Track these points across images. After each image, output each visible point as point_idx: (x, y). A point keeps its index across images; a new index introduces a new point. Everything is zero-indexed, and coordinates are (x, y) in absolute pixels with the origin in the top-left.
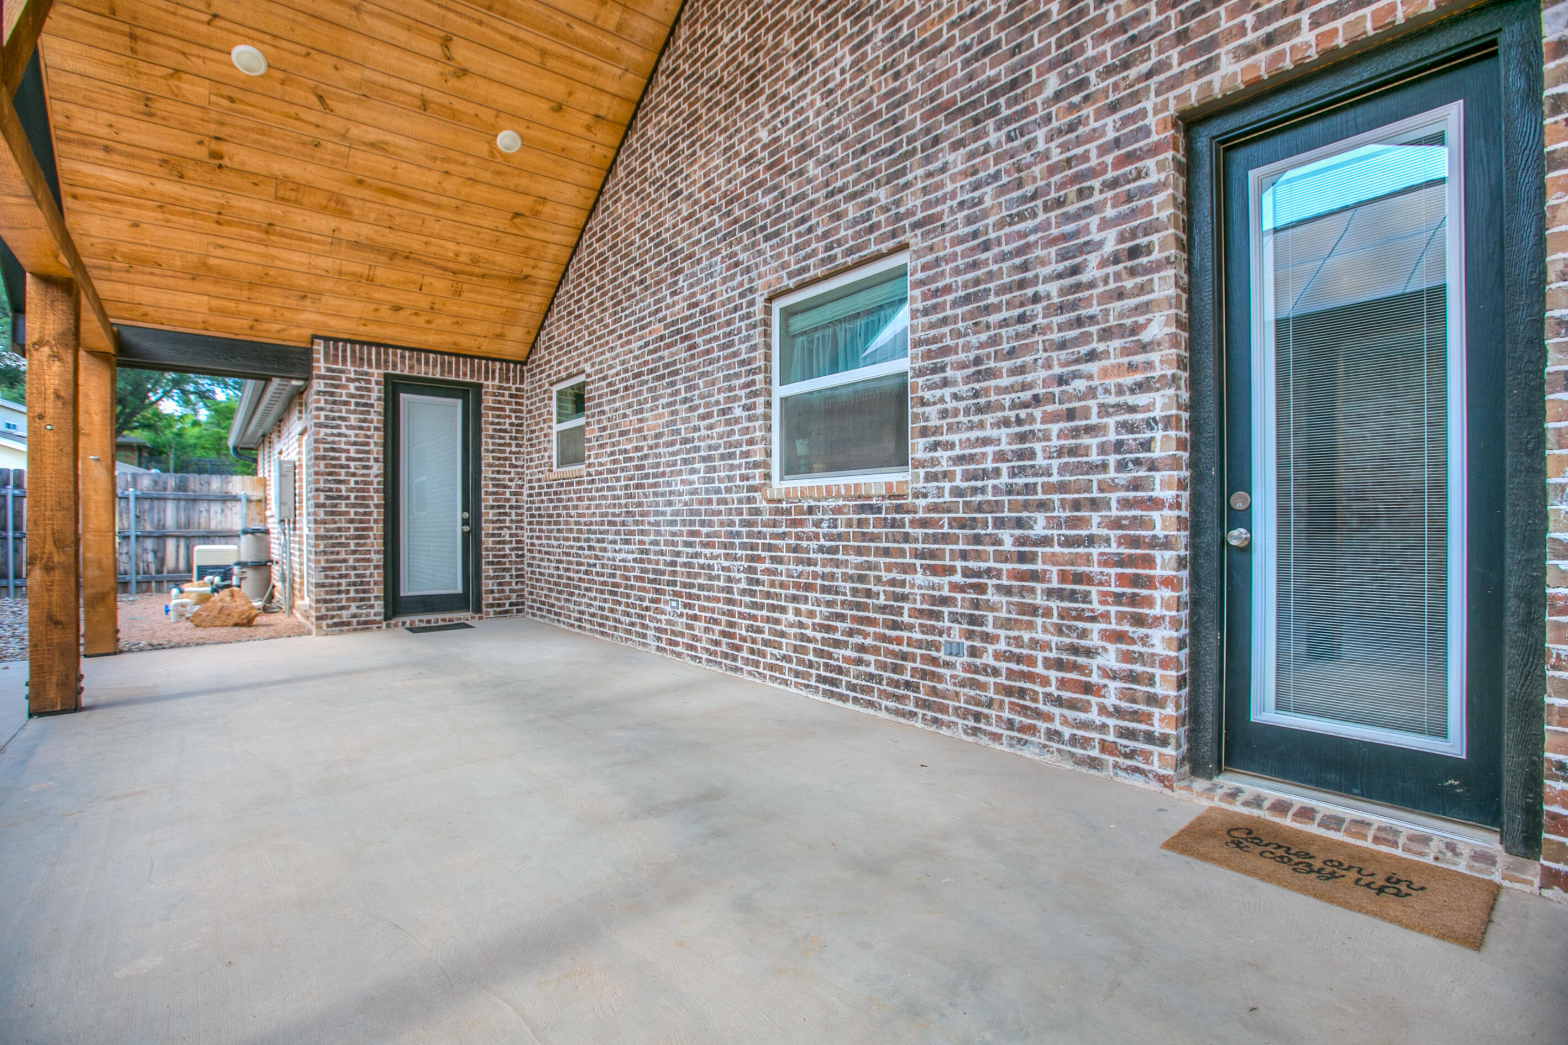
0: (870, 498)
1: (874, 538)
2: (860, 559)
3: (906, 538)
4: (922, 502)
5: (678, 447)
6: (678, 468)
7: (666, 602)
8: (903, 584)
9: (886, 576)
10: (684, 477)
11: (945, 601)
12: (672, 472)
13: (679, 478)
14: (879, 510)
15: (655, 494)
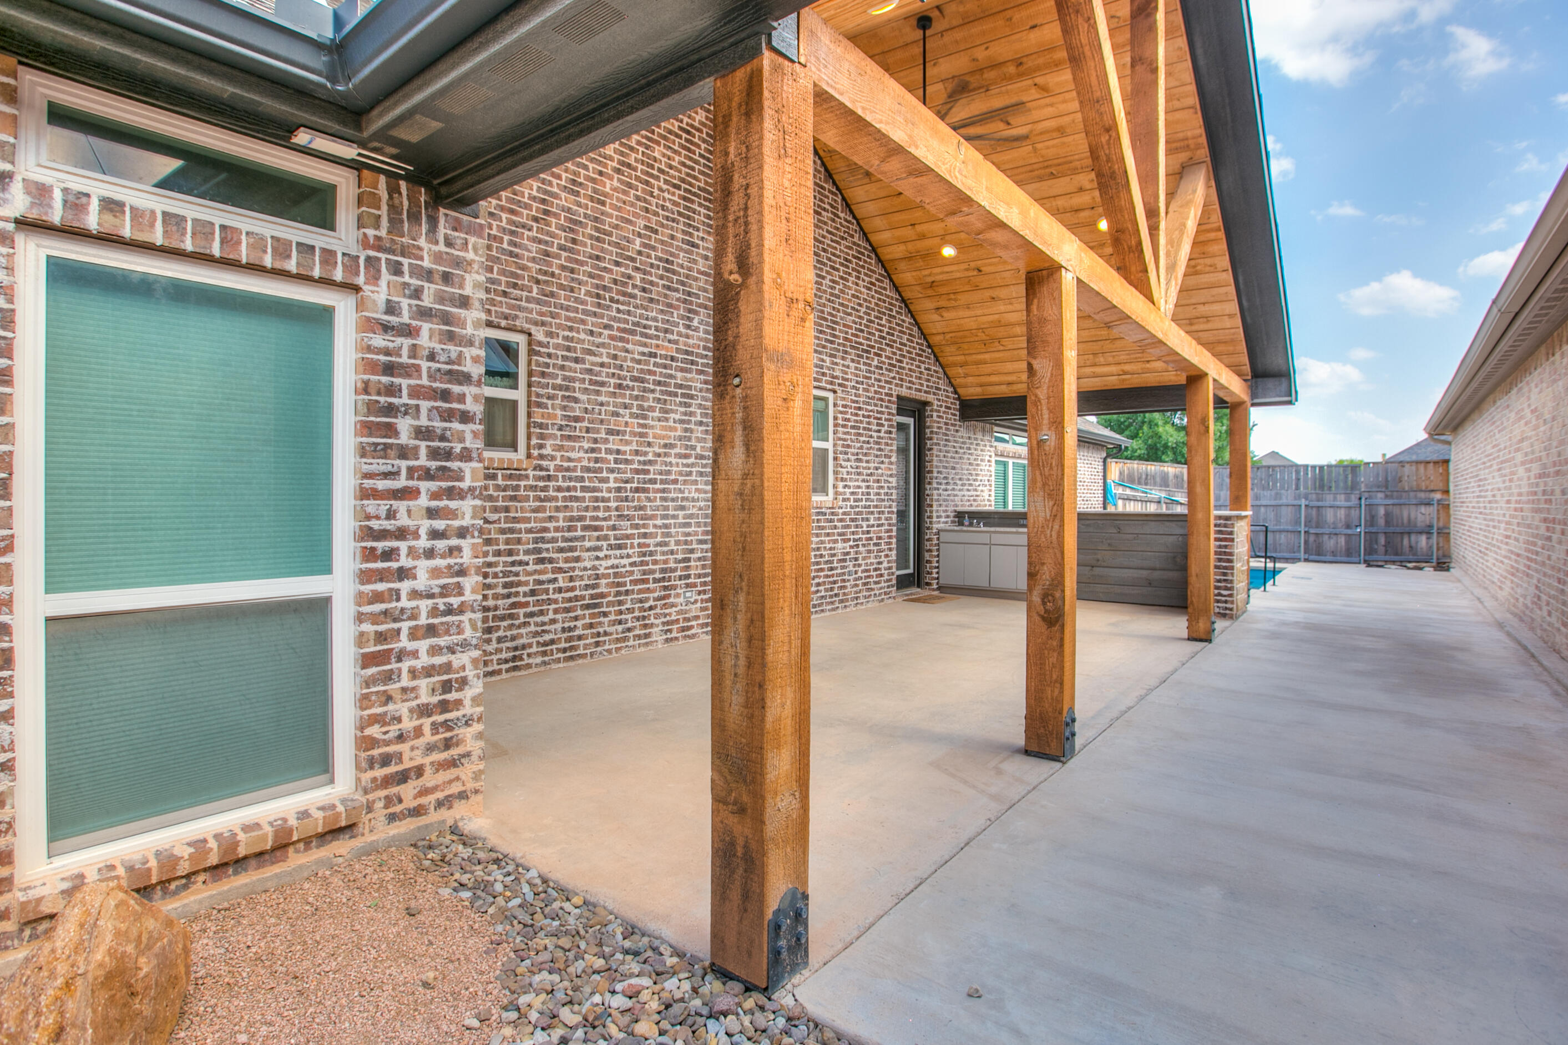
0: (821, 508)
1: (823, 528)
2: (818, 539)
3: (835, 527)
4: (841, 511)
5: (692, 460)
6: (694, 478)
7: (678, 595)
8: (834, 548)
9: (828, 546)
10: (700, 487)
11: (848, 553)
12: (685, 481)
13: (694, 487)
14: (825, 514)
15: (665, 499)
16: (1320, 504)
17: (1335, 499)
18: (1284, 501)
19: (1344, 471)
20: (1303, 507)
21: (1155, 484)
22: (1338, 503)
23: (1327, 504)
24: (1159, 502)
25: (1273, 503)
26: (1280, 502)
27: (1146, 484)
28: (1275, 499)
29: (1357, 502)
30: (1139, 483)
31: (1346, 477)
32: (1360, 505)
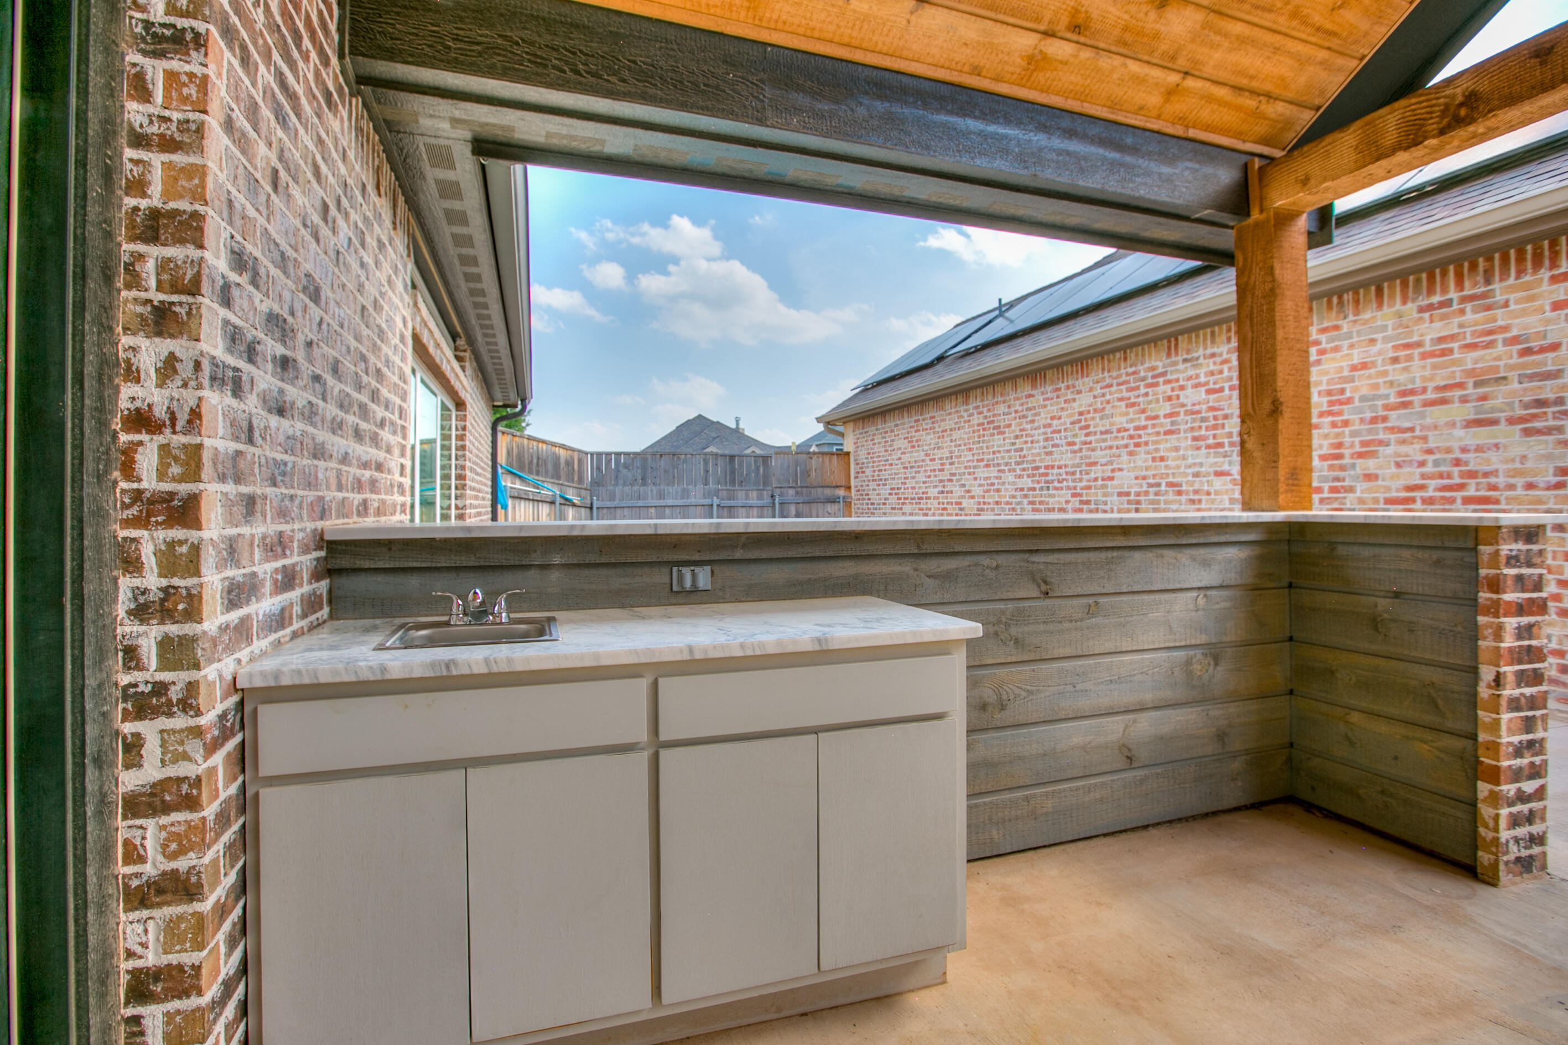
16: (732, 503)
17: (747, 497)
18: (692, 501)
19: (756, 462)
20: (715, 507)
21: (546, 475)
22: (751, 502)
23: (740, 503)
24: (553, 503)
25: (679, 502)
26: (687, 502)
27: (538, 473)
28: (682, 498)
29: (770, 500)
30: (531, 472)
31: (757, 469)
32: (774, 503)
